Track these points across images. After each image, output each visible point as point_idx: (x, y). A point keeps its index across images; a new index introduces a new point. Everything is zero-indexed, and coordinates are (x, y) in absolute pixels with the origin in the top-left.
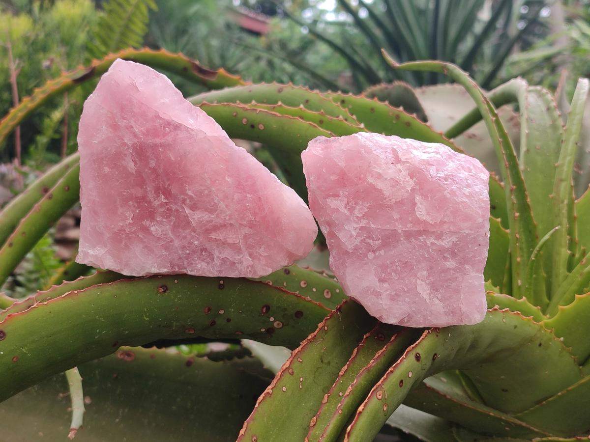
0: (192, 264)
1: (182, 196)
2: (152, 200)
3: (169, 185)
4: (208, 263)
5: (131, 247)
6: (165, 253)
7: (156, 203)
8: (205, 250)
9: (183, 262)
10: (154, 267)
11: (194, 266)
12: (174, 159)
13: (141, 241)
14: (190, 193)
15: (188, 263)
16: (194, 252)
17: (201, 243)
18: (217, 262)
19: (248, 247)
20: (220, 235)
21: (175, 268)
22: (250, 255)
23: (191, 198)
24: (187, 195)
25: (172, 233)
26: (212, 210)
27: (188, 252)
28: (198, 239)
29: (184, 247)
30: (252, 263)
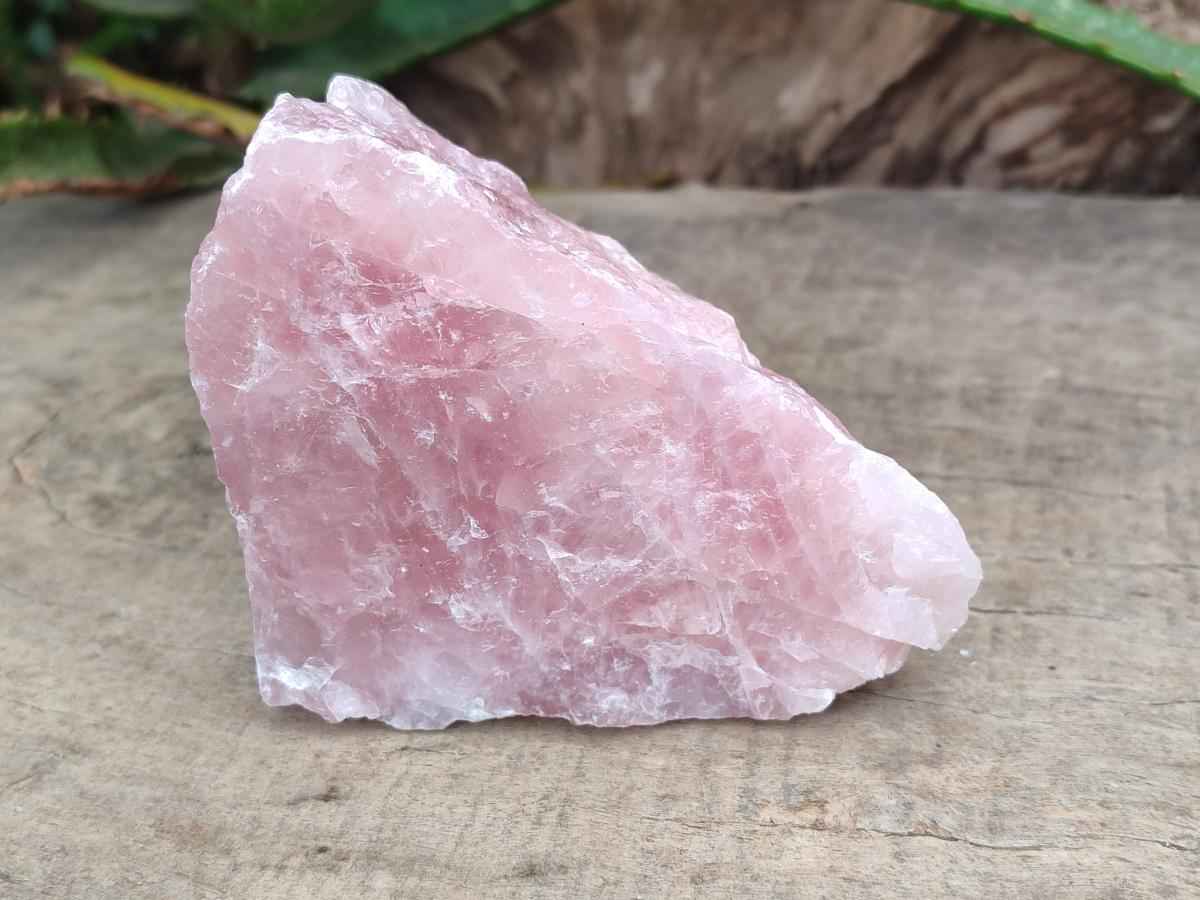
0: (582, 699)
1: (532, 513)
2: (441, 535)
3: (487, 489)
4: (632, 691)
5: (400, 659)
6: (502, 672)
7: (455, 542)
8: (621, 653)
9: (556, 694)
10: (477, 706)
11: (588, 704)
12: (489, 419)
13: (427, 640)
14: (554, 501)
15: (571, 697)
16: (586, 667)
17: (606, 639)
18: (660, 683)
19: (752, 639)
20: (662, 616)
21: (534, 710)
22: (761, 660)
23: (560, 514)
24: (546, 507)
25: (513, 618)
26: (628, 542)
27: (567, 667)
28: (595, 631)
29: (555, 655)
30: (766, 683)
